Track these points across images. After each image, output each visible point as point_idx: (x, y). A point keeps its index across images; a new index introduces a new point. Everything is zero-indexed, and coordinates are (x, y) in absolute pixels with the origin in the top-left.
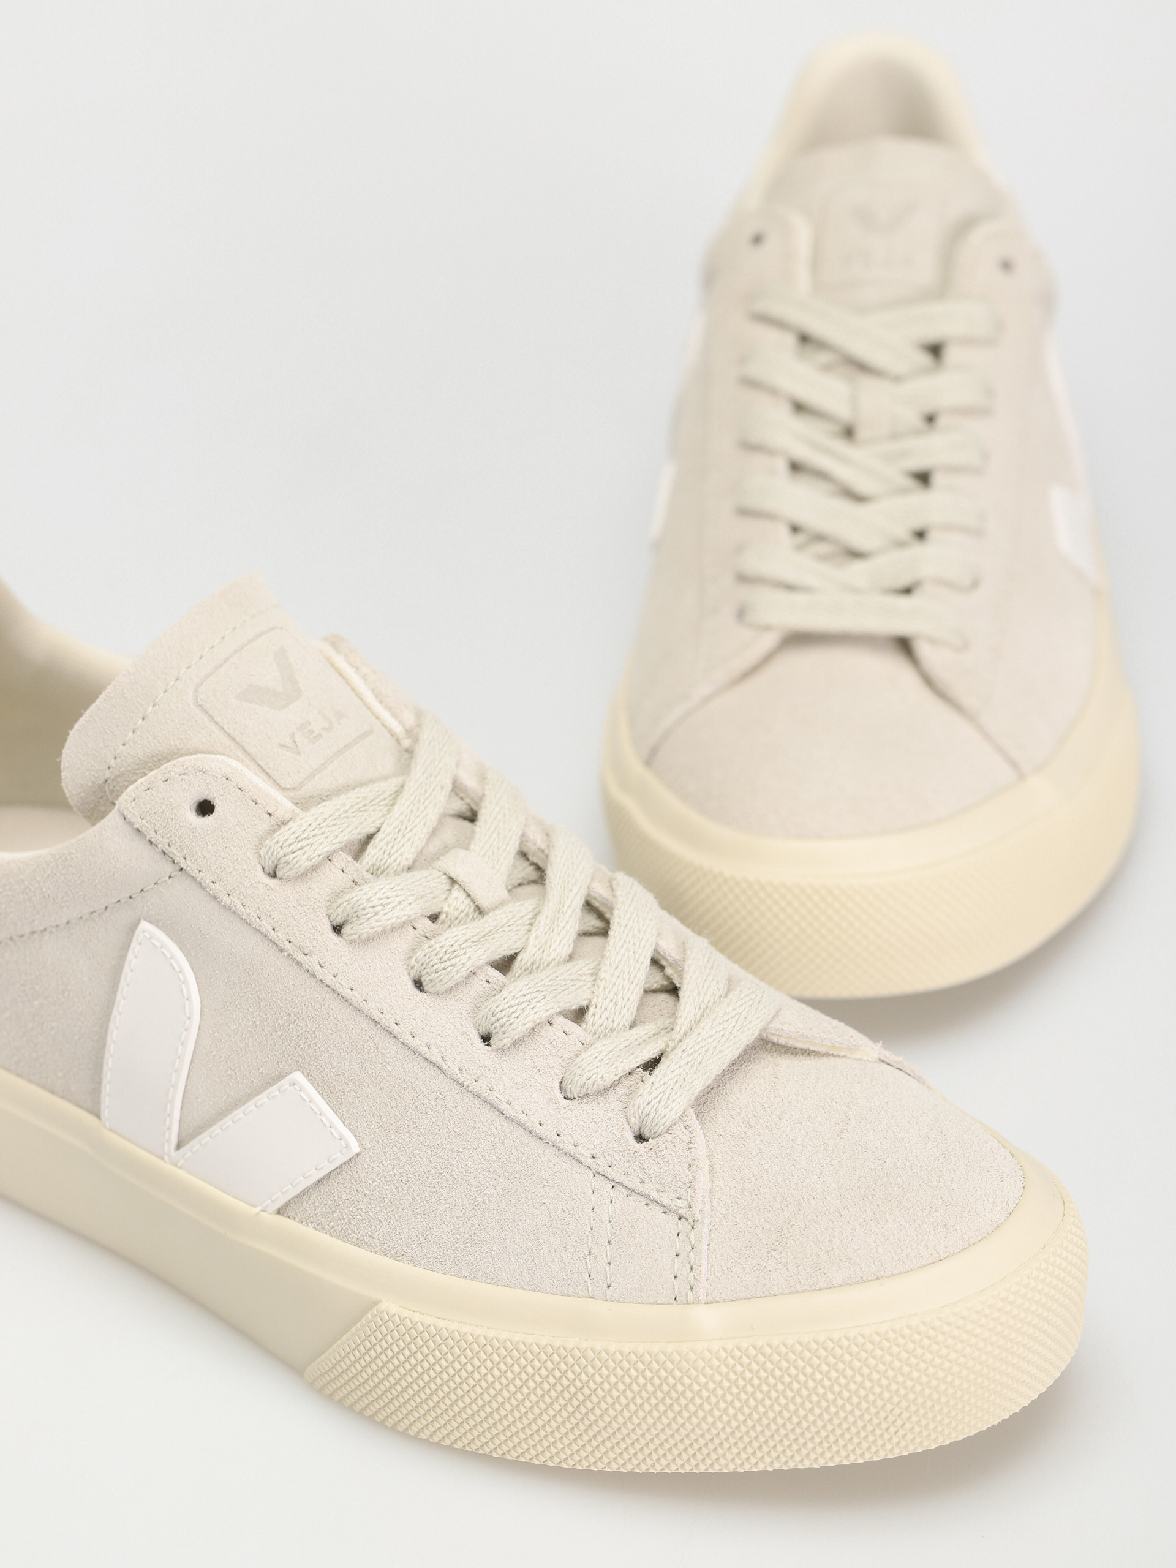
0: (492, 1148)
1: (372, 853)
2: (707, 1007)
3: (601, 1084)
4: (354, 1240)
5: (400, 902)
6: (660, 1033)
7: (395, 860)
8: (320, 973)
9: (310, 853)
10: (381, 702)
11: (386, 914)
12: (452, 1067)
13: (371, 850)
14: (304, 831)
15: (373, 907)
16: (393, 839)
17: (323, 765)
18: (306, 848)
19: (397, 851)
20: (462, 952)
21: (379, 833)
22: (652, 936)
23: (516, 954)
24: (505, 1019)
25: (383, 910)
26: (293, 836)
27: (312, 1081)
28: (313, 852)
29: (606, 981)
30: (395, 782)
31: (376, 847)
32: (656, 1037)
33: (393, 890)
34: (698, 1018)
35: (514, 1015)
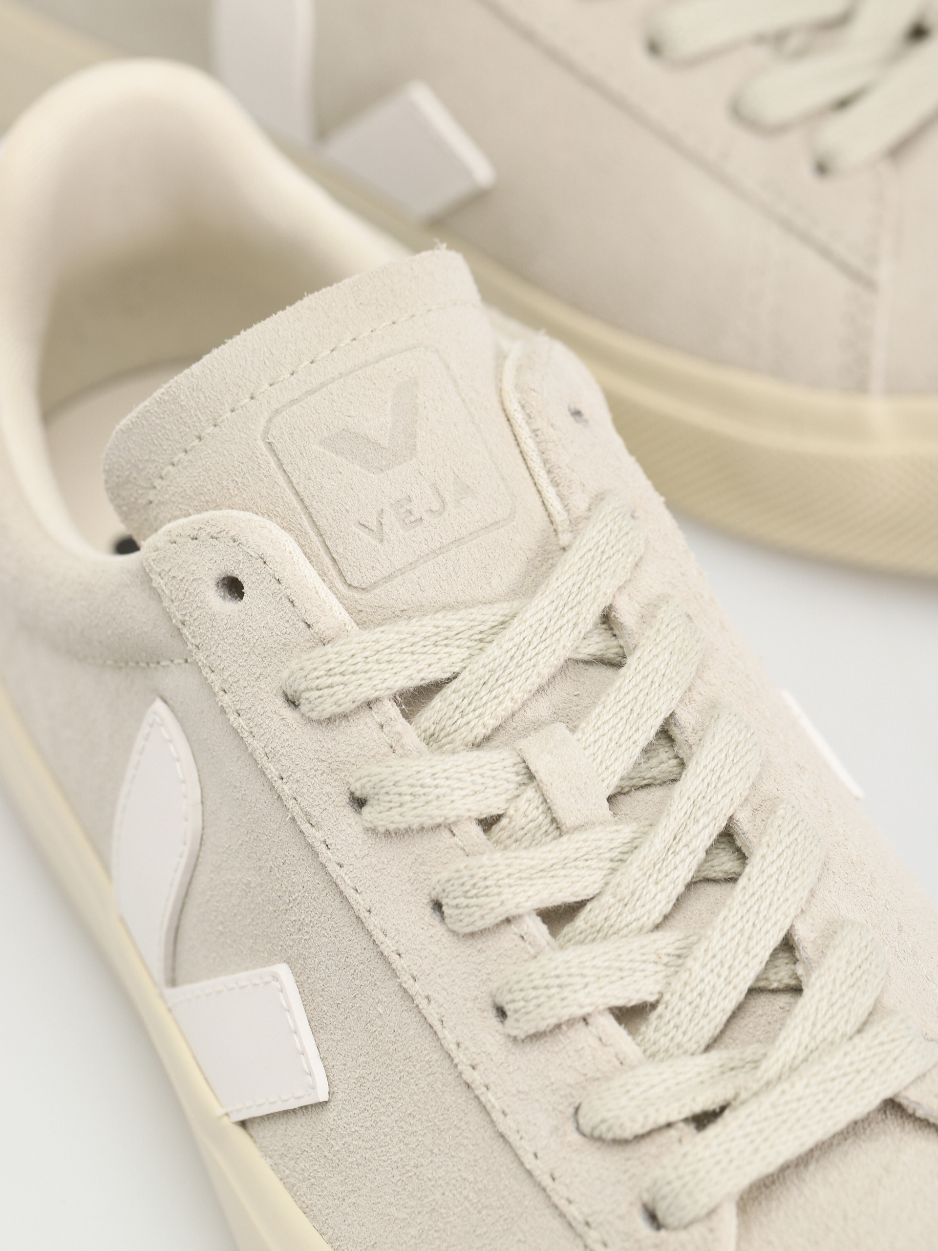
0: (473, 1163)
1: (437, 707)
2: (817, 1048)
3: (619, 1133)
4: (304, 1206)
5: (438, 797)
6: (743, 1067)
7: (468, 723)
8: (325, 854)
9: (340, 696)
10: (549, 472)
11: (415, 808)
12: (449, 1037)
13: (437, 703)
14: (342, 662)
15: (400, 794)
16: (473, 693)
17: (411, 564)
18: (336, 688)
19: (474, 710)
20: (496, 890)
21: (456, 681)
22: (787, 917)
23: (582, 904)
24: (522, 1004)
25: (412, 801)
26: (324, 666)
27: (300, 985)
28: (345, 695)
29: (690, 975)
30: (501, 609)
31: (445, 700)
32: (734, 1073)
33: (433, 777)
34: (797, 1062)
35: (535, 1002)
